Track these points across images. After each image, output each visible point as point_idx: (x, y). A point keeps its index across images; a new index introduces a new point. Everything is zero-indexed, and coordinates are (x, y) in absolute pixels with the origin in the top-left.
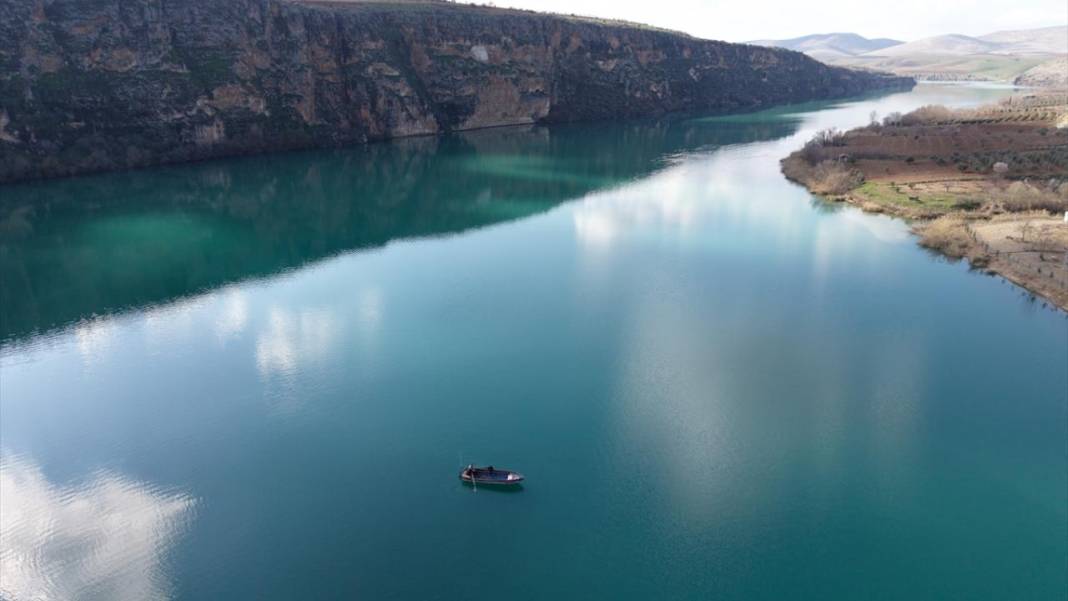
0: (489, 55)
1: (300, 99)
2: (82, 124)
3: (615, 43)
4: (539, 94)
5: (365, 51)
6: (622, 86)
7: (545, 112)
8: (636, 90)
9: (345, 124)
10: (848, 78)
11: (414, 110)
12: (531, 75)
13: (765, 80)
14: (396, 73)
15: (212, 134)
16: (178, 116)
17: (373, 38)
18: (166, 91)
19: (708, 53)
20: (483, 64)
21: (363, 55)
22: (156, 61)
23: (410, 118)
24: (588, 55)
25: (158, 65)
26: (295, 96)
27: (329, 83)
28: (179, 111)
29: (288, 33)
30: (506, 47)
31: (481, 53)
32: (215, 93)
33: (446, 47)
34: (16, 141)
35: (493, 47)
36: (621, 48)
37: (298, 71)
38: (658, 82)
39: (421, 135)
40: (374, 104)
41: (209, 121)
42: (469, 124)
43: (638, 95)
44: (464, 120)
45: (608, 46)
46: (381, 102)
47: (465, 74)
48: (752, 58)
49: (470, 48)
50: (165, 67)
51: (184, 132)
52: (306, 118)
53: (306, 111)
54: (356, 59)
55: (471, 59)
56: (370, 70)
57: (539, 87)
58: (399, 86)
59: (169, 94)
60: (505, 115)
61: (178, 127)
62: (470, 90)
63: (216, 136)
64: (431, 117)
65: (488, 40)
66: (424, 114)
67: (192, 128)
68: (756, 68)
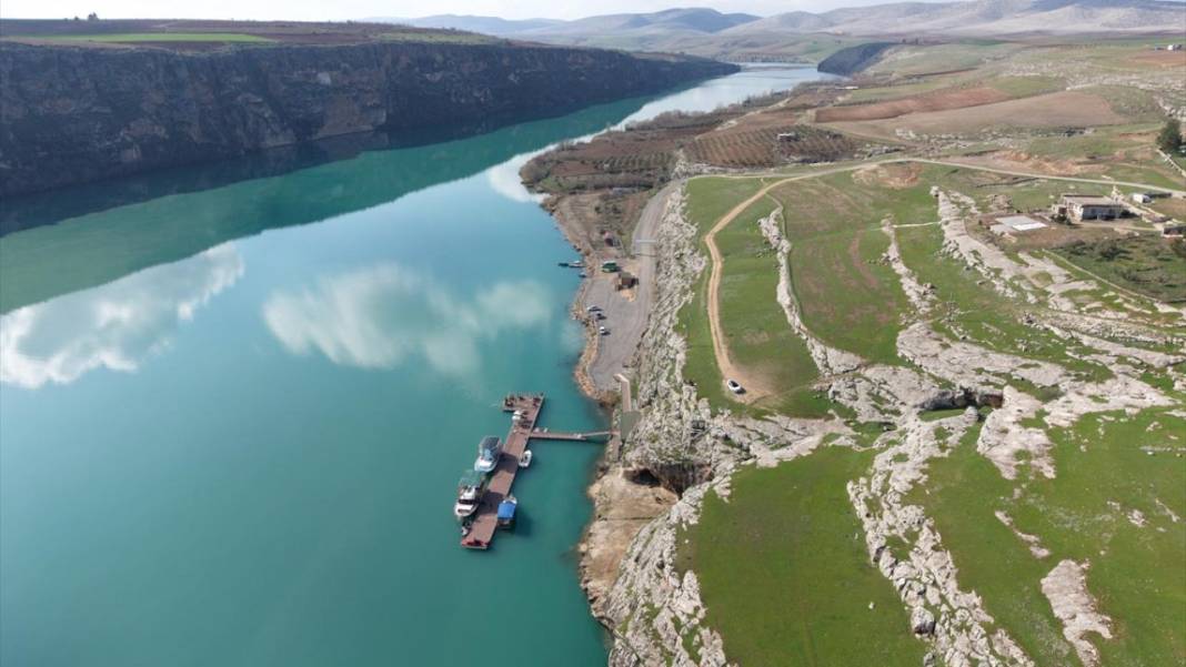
0: (331, 78)
1: (190, 125)
2: (45, 153)
3: (439, 58)
4: (377, 107)
5: (235, 84)
6: (449, 94)
7: (383, 120)
8: (461, 96)
9: (225, 141)
10: (668, 69)
11: (276, 128)
12: (367, 92)
13: (583, 78)
14: (260, 100)
15: (132, 155)
16: (108, 143)
17: (240, 74)
18: (98, 126)
19: (527, 59)
20: (328, 87)
21: (233, 87)
22: (87, 105)
23: (274, 134)
24: (417, 69)
25: (90, 108)
26: (183, 122)
27: (210, 111)
28: (108, 140)
29: (175, 76)
30: (345, 72)
31: (325, 78)
32: (132, 125)
33: (297, 76)
34: (9, 168)
35: (335, 73)
36: (445, 62)
37: (186, 105)
38: (480, 90)
39: (283, 146)
40: (245, 124)
41: (129, 146)
42: (320, 134)
43: (463, 101)
44: (316, 132)
45: (434, 61)
46: (250, 123)
47: (314, 95)
48: (569, 59)
49: (316, 74)
50: (95, 109)
51: (113, 155)
52: (195, 138)
53: (195, 133)
54: (227, 91)
55: (317, 84)
56: (239, 98)
57: (376, 101)
58: (263, 110)
59: (101, 129)
60: (349, 125)
61: (109, 151)
62: (318, 109)
63: (135, 156)
64: (290, 131)
65: (329, 68)
66: (284, 129)
67: (119, 152)
68: (573, 69)
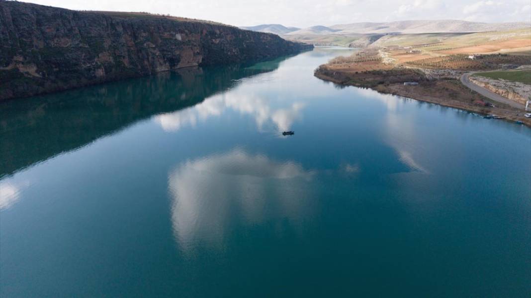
0: (182, 38)
1: (124, 57)
2: (57, 69)
3: (218, 32)
4: (198, 54)
5: (142, 37)
6: (223, 50)
7: (201, 61)
8: (229, 51)
9: (140, 67)
10: (292, 45)
11: (162, 61)
12: (195, 46)
13: (267, 47)
14: (154, 46)
15: (100, 73)
16: (89, 65)
17: (145, 32)
18: (83, 55)
19: (247, 36)
20: (180, 42)
21: (142, 39)
22: (77, 42)
23: (161, 65)
24: (209, 37)
25: (78, 44)
26: (121, 56)
27: (132, 51)
28: (89, 63)
29: (116, 30)
30: (187, 35)
31: (179, 37)
32: (100, 55)
33: (166, 35)
34: (41, 77)
35: (183, 34)
36: (220, 34)
37: (122, 46)
38: (235, 48)
39: (164, 71)
40: (148, 59)
41: (99, 67)
42: (178, 66)
43: (229, 53)
44: (177, 65)
45: (216, 34)
46: (150, 58)
47: (175, 46)
48: (261, 37)
49: (175, 35)
50: (81, 45)
51: (92, 72)
52: (126, 65)
53: (126, 62)
54: (139, 41)
55: (176, 39)
56: (145, 45)
57: (198, 51)
58: (155, 51)
59: (85, 56)
60: (188, 62)
61: (89, 70)
62: (177, 53)
63: (102, 73)
64: (167, 64)
65: (181, 32)
66: (165, 62)
67: (94, 70)
68: (264, 41)
